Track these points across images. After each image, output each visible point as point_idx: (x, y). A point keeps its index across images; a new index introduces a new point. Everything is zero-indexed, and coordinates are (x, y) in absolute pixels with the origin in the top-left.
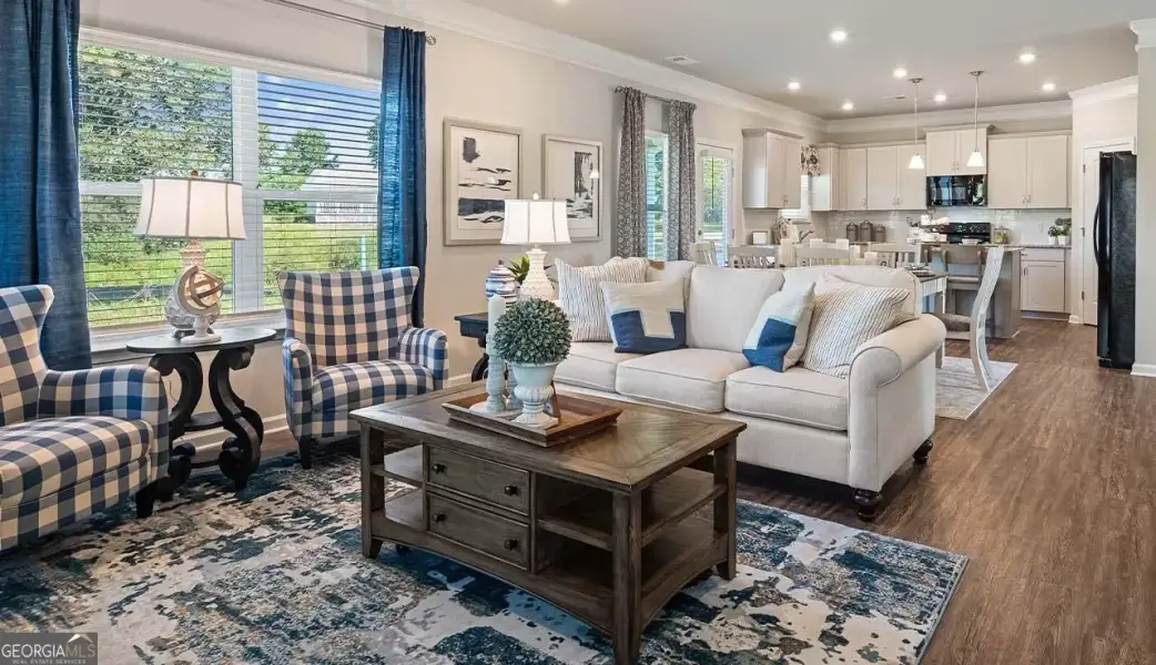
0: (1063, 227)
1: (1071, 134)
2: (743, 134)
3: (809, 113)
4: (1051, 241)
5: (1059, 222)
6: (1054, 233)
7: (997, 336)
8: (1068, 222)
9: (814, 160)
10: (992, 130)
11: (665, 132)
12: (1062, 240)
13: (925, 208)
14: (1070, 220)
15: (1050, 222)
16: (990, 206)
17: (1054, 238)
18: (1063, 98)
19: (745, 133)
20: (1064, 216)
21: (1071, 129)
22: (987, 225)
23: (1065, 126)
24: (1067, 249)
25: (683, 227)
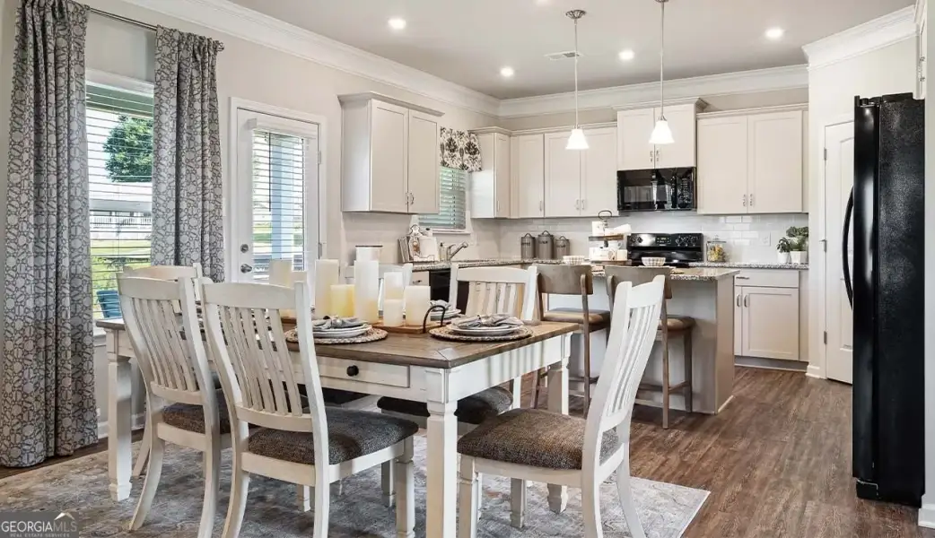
0: (796, 240)
1: (807, 109)
2: (342, 103)
3: (468, 87)
4: (781, 258)
5: (793, 232)
6: (786, 247)
7: (694, 410)
8: (804, 233)
9: (472, 150)
10: (702, 106)
11: (149, 80)
12: (796, 257)
13: (616, 213)
14: (806, 229)
15: (779, 232)
16: (700, 211)
17: (784, 254)
18: (797, 58)
19: (343, 102)
20: (799, 224)
21: (808, 102)
22: (698, 238)
23: (799, 99)
24: (802, 270)
25: (184, 239)
